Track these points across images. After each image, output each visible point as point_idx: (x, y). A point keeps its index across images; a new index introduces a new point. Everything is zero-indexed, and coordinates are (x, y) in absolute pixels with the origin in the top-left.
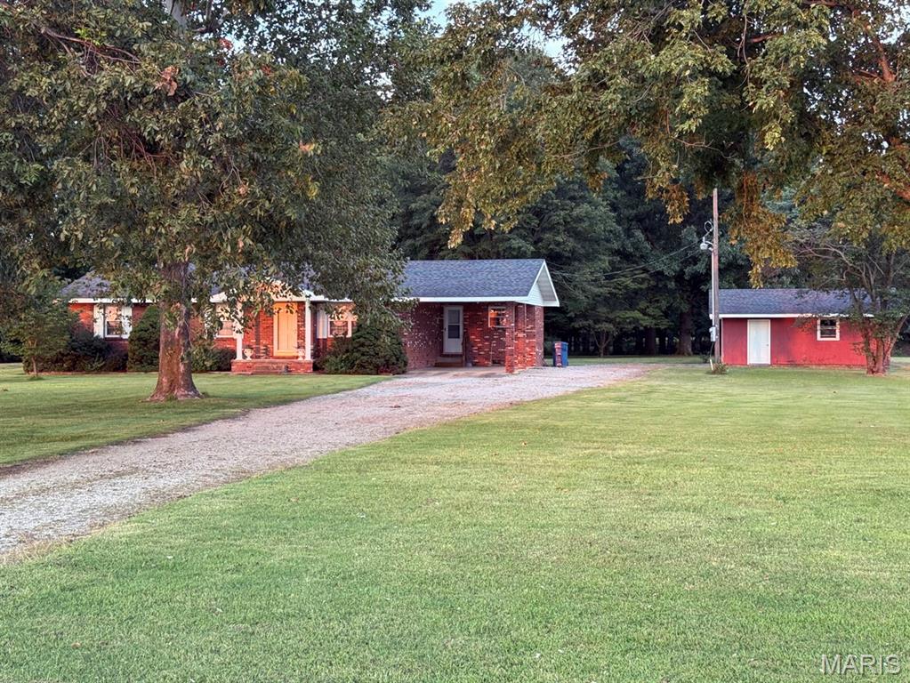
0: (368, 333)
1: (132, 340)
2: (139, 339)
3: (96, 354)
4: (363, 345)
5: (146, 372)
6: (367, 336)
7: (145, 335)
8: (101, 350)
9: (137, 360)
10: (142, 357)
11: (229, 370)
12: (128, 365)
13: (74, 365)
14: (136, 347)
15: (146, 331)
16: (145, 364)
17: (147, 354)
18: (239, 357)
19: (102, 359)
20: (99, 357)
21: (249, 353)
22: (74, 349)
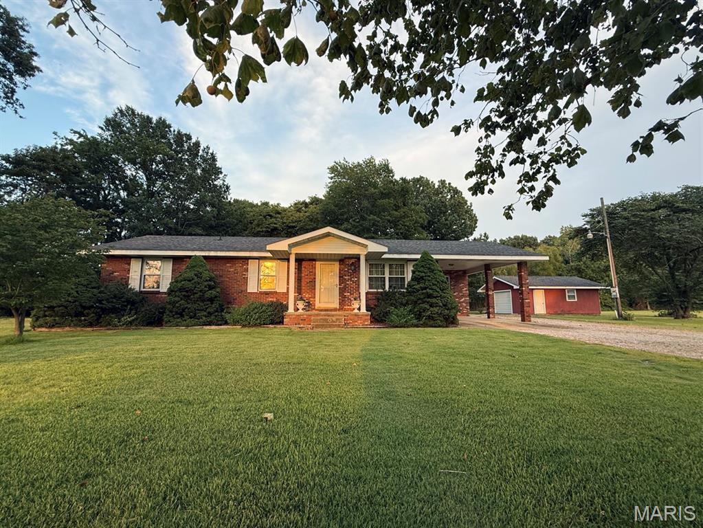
0: (434, 285)
1: (172, 291)
2: (181, 290)
3: (126, 306)
4: (430, 296)
5: (187, 326)
6: (434, 287)
7: (189, 285)
8: (133, 303)
9: (177, 313)
10: (183, 310)
11: (281, 322)
12: (165, 318)
13: (98, 319)
14: (177, 299)
15: (190, 281)
16: (186, 317)
17: (189, 306)
18: (291, 310)
19: (133, 312)
20: (131, 310)
21: (301, 305)
22: (100, 302)
